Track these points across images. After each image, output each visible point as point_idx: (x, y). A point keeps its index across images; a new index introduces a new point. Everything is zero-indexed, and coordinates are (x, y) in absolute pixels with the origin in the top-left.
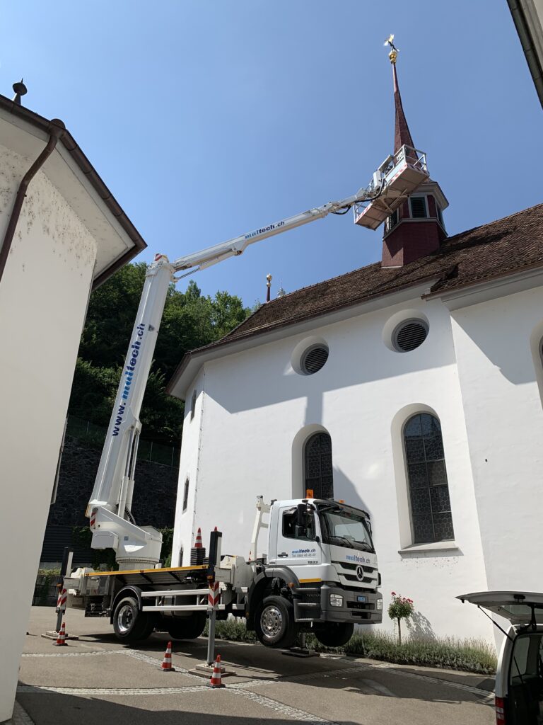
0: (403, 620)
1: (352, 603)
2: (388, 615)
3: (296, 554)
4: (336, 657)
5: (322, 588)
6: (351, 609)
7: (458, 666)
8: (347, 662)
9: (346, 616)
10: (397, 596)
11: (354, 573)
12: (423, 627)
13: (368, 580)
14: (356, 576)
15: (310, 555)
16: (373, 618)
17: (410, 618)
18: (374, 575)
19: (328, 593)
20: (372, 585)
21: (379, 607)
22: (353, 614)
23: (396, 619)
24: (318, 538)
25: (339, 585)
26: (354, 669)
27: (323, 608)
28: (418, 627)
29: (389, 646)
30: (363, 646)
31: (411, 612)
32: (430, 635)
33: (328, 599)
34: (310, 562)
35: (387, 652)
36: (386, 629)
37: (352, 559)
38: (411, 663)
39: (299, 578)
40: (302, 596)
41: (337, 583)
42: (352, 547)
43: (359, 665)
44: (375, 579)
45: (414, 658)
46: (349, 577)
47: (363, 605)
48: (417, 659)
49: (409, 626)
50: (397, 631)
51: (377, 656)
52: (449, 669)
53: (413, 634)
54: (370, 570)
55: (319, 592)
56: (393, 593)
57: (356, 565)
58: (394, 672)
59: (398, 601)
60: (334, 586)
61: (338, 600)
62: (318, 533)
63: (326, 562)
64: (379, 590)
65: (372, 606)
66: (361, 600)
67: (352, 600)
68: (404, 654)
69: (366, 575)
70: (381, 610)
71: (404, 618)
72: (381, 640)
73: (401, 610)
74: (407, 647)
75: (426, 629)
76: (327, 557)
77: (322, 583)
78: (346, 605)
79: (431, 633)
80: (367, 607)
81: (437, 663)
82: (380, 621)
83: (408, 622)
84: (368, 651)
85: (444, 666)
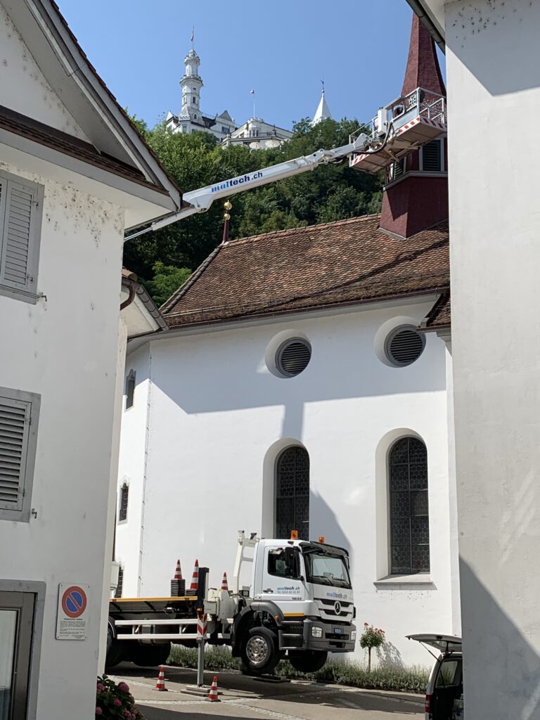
0: (374, 649)
1: (330, 634)
2: (360, 644)
3: (281, 591)
4: (306, 683)
5: (304, 621)
6: (328, 640)
7: (421, 690)
8: (318, 686)
9: (325, 645)
10: (369, 627)
11: (332, 608)
12: (392, 656)
13: (344, 614)
14: (334, 611)
15: (294, 592)
16: (347, 647)
17: (381, 648)
18: (350, 609)
19: (310, 626)
20: (347, 619)
21: (352, 638)
22: (330, 644)
23: (367, 648)
24: (302, 577)
25: (319, 619)
26: (326, 692)
27: (305, 638)
28: (388, 656)
29: (359, 673)
30: (333, 672)
31: (382, 642)
32: (398, 663)
33: (310, 631)
34: (294, 599)
35: (356, 678)
36: (358, 658)
37: (331, 595)
38: (378, 687)
39: (284, 612)
40: (286, 628)
41: (318, 617)
42: (332, 585)
43: (330, 689)
44: (351, 613)
45: (381, 683)
46: (328, 612)
47: (338, 636)
48: (384, 684)
49: (379, 655)
50: (367, 660)
51: (347, 682)
52: (412, 692)
53: (383, 663)
54: (346, 604)
55: (302, 625)
56: (366, 624)
57: (334, 601)
58: (362, 695)
59: (370, 632)
60: (315, 620)
61: (318, 632)
62: (303, 573)
63: (309, 599)
64: (353, 623)
65: (346, 637)
66: (337, 631)
67: (330, 632)
68: (372, 680)
69: (343, 609)
70: (355, 640)
71: (375, 648)
72: (351, 668)
73: (373, 640)
74: (375, 674)
75: (395, 658)
76: (310, 594)
77: (305, 617)
78: (324, 636)
79: (400, 662)
80: (342, 637)
81: (402, 688)
82: (352, 650)
83: (378, 651)
84: (338, 677)
85: (408, 690)
